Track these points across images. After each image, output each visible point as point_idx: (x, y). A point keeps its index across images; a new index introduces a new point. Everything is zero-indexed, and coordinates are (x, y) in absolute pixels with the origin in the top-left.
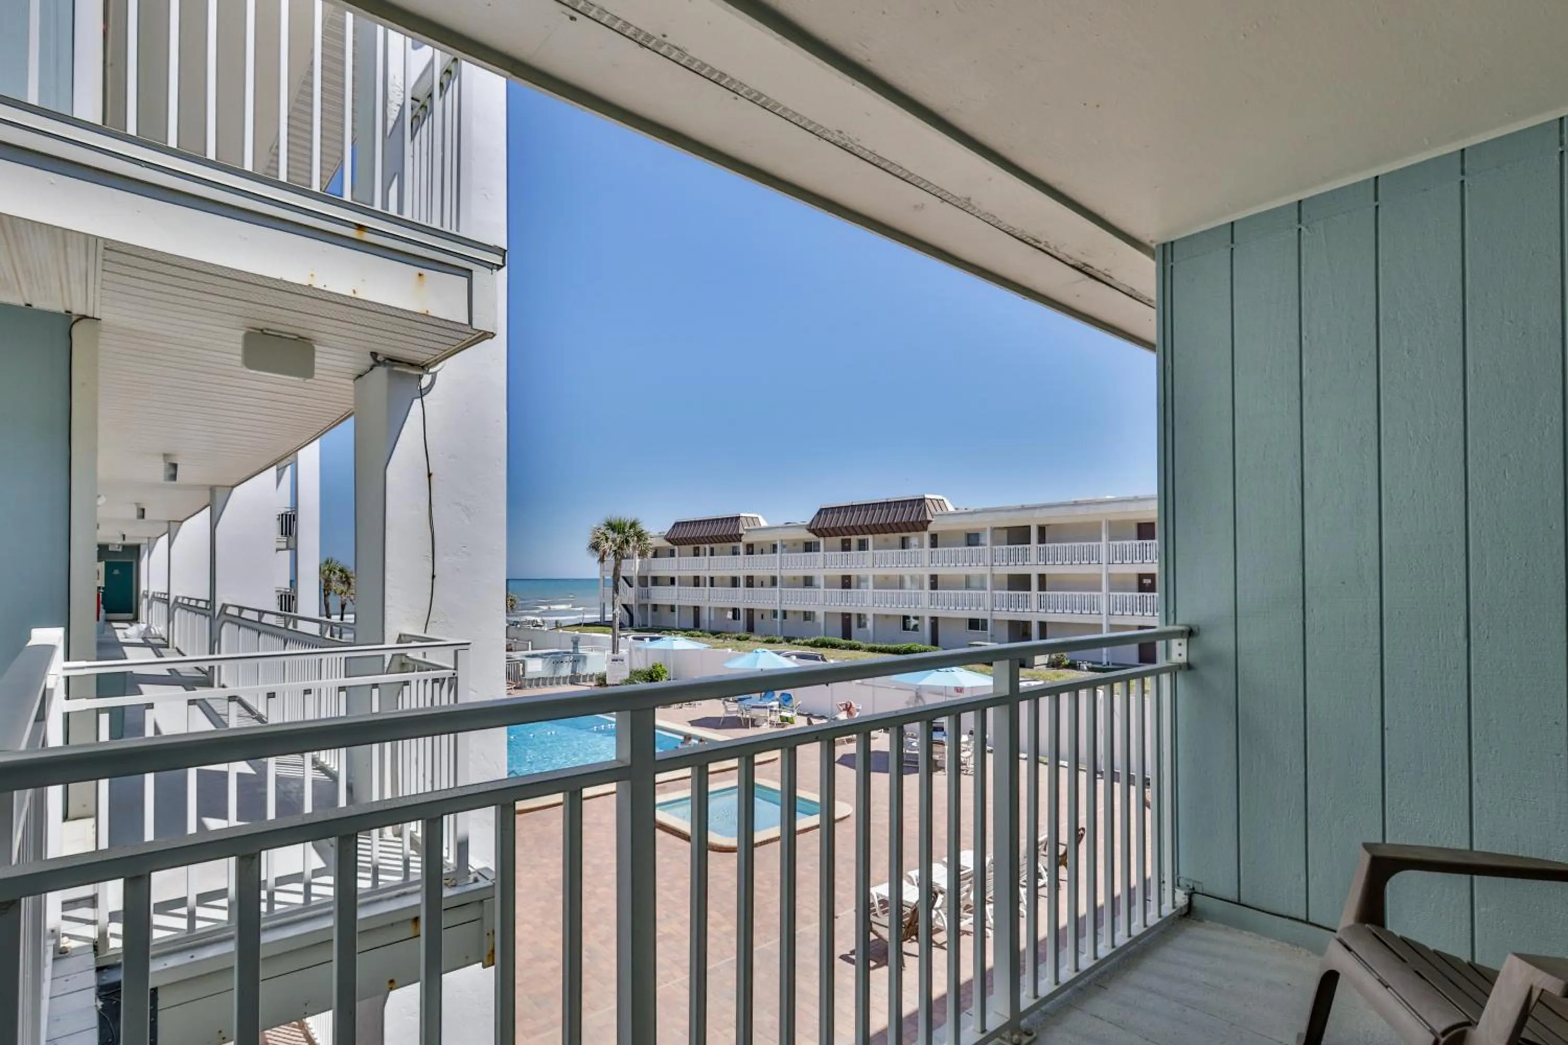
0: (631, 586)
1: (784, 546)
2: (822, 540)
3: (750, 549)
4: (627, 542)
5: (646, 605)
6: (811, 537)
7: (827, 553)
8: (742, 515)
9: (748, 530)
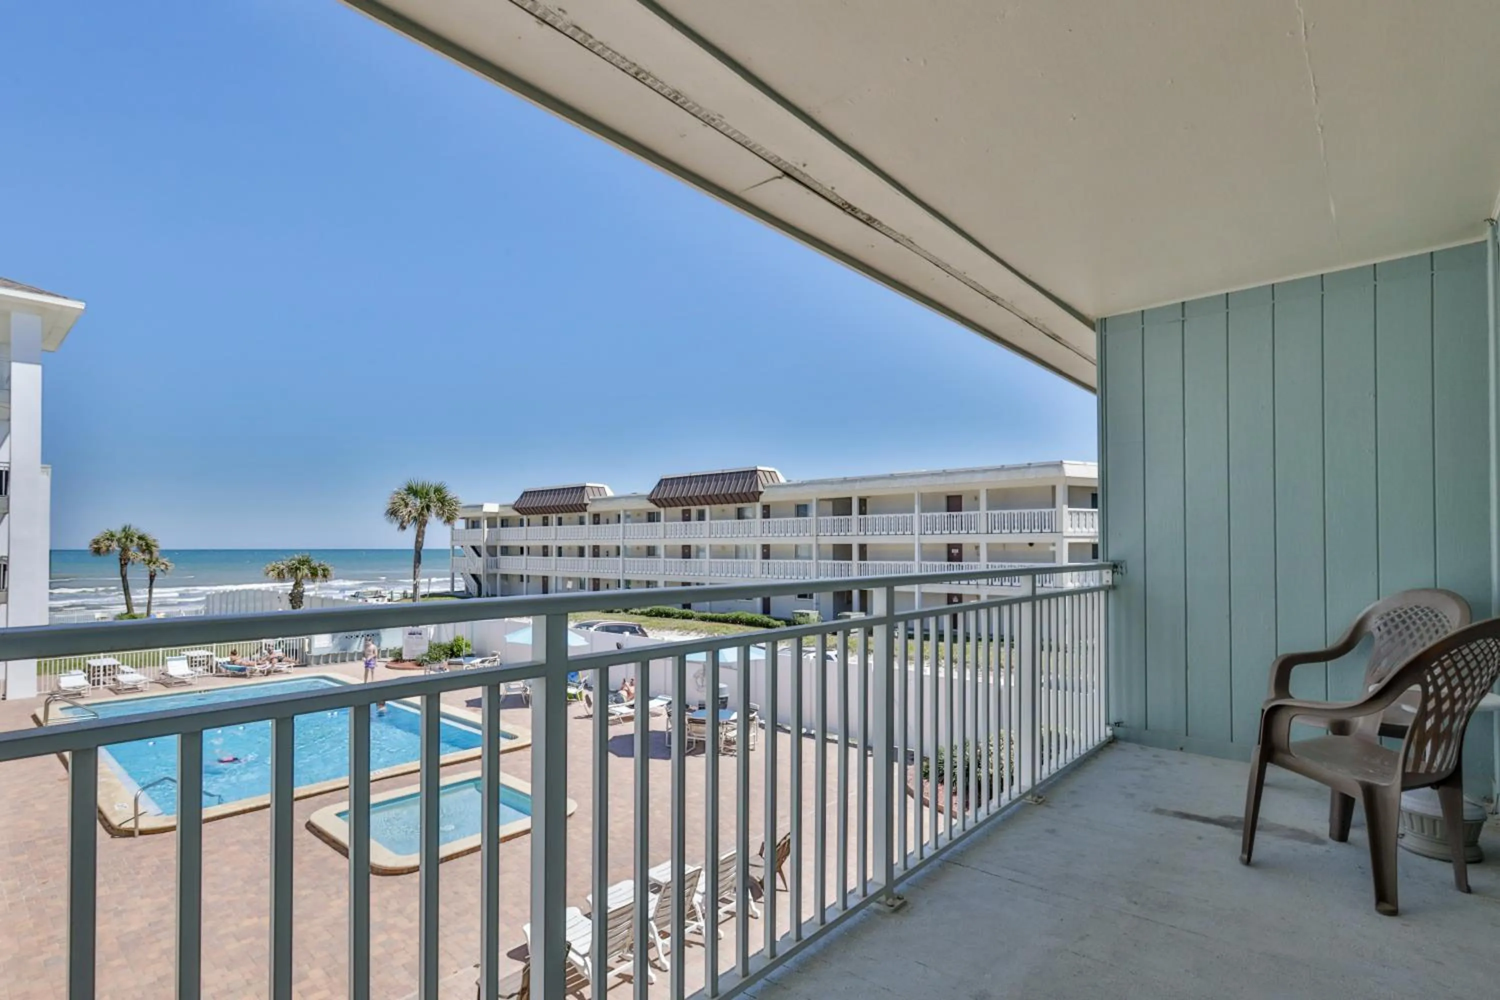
0: (479, 555)
1: (628, 516)
2: (662, 510)
3: (596, 519)
4: (429, 508)
5: (495, 575)
6: (652, 507)
7: (667, 523)
8: (588, 485)
9: (594, 500)
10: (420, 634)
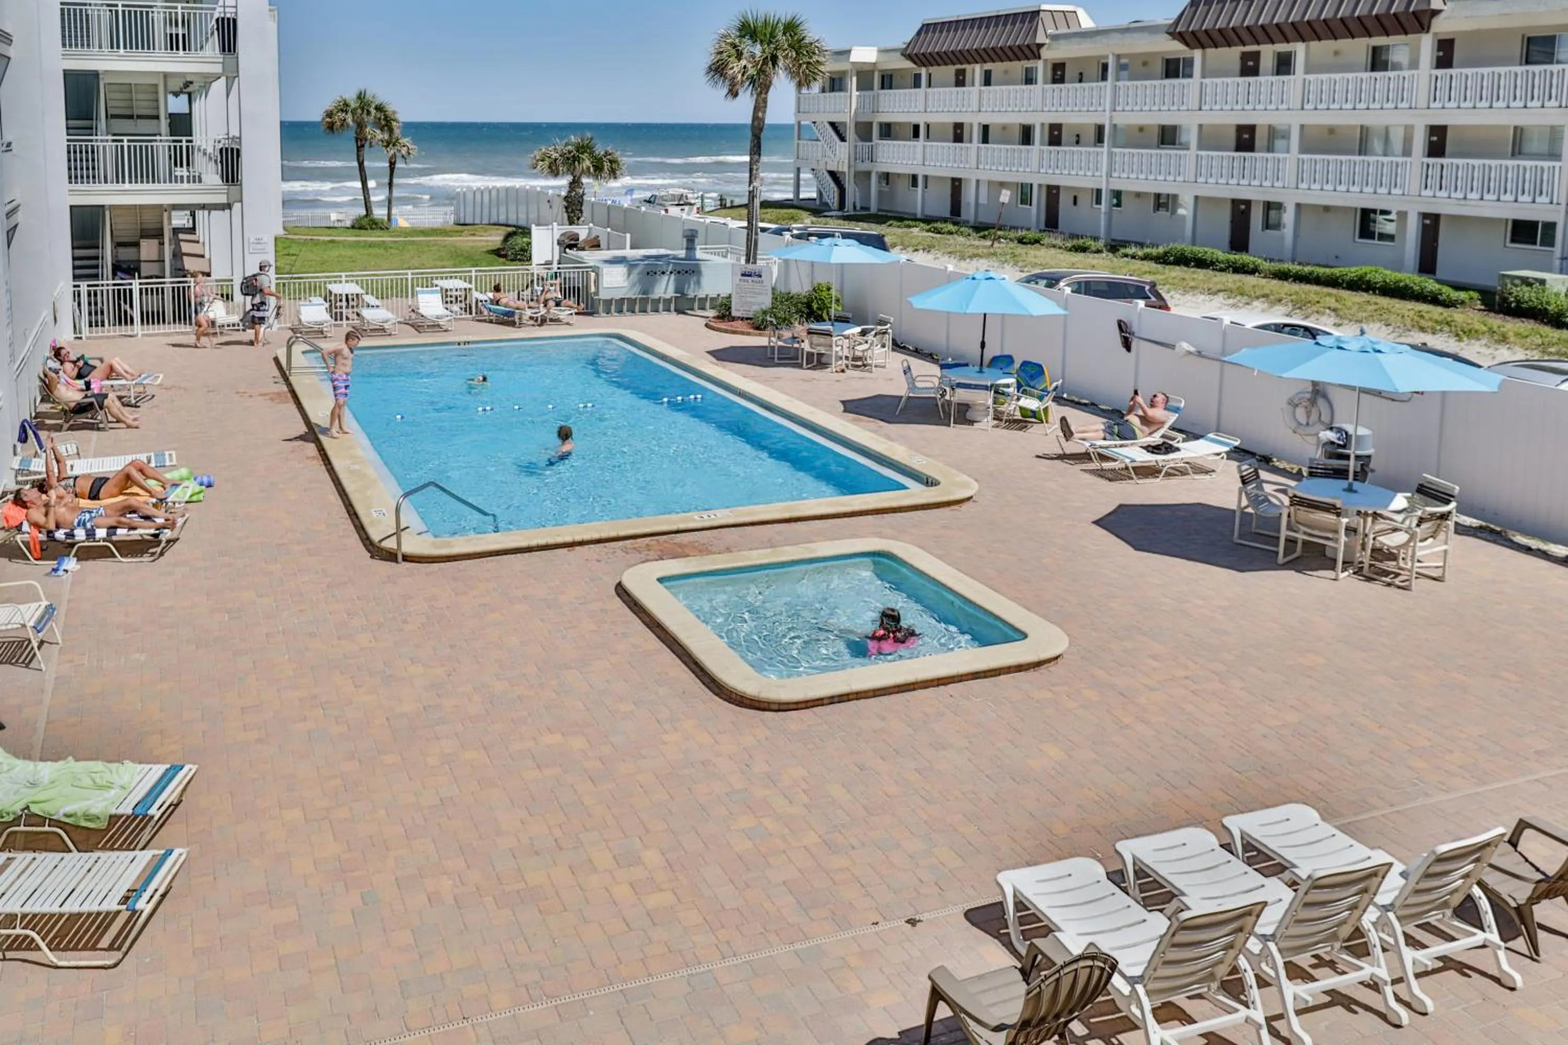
0: (843, 139)
1: (1122, 67)
2: (1197, 54)
3: (1058, 73)
4: (774, 59)
5: (868, 174)
6: (1176, 48)
7: (1207, 81)
8: (1045, 7)
9: (1055, 38)
10: (760, 276)
